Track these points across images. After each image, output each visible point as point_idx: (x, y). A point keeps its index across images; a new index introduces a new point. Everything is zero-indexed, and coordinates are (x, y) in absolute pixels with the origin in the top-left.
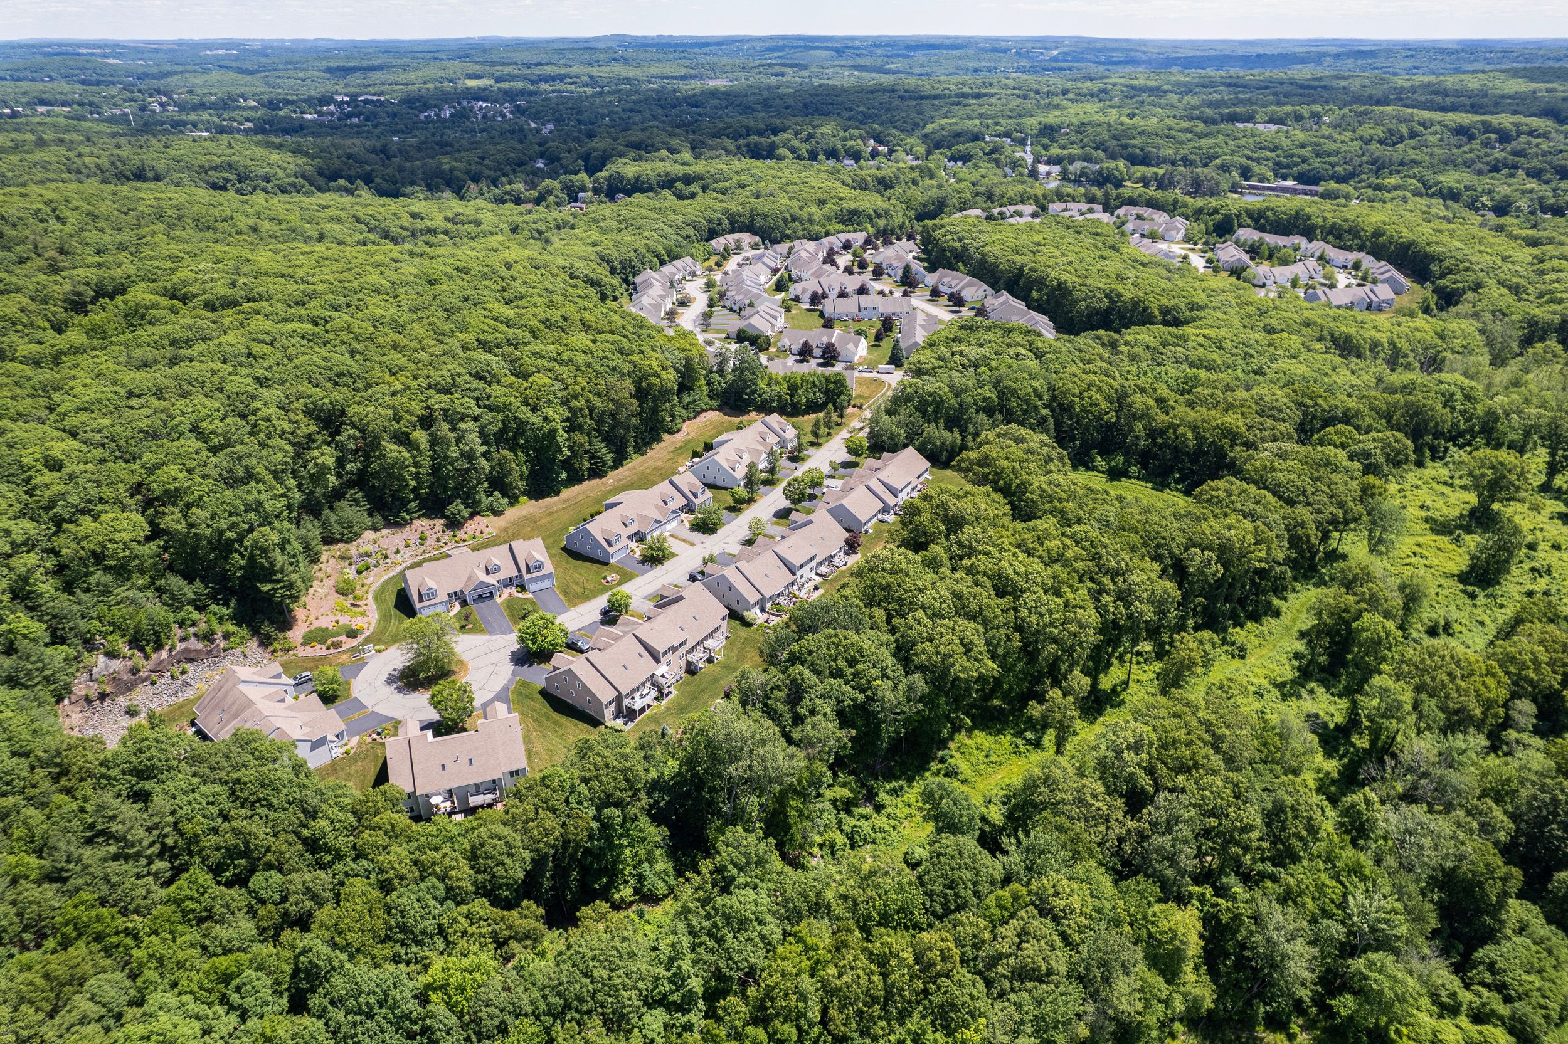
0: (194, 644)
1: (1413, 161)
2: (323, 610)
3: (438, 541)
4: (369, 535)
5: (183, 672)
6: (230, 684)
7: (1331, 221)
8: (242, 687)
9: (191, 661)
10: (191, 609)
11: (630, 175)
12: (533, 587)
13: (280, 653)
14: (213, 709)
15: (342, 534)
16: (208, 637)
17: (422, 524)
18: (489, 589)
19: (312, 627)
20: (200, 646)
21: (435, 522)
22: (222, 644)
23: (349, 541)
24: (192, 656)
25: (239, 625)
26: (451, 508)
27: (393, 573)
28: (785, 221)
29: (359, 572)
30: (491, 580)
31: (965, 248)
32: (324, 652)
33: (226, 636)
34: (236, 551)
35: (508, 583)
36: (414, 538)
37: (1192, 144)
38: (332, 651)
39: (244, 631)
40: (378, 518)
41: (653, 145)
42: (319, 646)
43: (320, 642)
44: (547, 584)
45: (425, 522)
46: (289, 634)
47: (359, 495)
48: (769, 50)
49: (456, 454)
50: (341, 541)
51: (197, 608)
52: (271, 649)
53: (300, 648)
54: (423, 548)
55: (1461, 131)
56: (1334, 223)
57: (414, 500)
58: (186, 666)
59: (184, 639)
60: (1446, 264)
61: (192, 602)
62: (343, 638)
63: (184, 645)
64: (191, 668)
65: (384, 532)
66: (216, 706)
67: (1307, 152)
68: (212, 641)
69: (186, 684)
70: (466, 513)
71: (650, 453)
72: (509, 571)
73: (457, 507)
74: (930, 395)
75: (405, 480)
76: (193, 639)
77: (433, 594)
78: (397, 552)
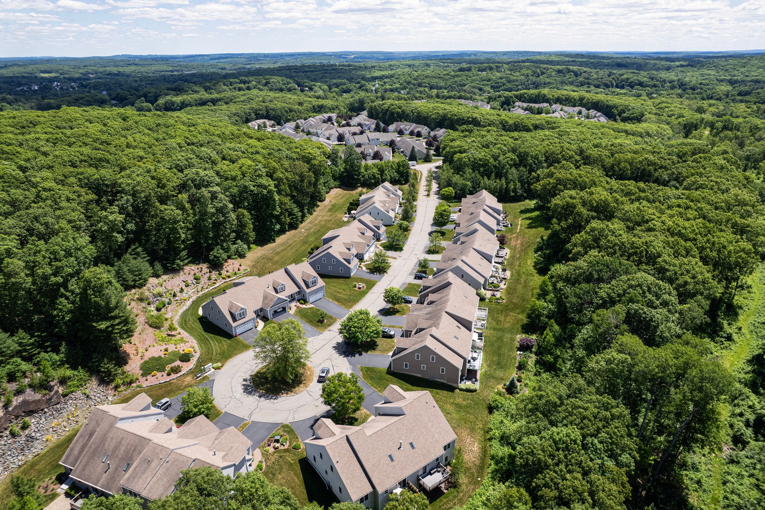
0: (31, 395)
1: (549, 83)
2: (148, 343)
3: (209, 279)
4: (153, 281)
5: (25, 427)
6: (104, 425)
7: (556, 96)
8: (120, 425)
9: (30, 413)
10: (19, 360)
11: (178, 101)
12: (312, 299)
13: (122, 388)
14: (92, 457)
15: (135, 281)
16: (44, 386)
17: (191, 269)
18: (282, 305)
19: (146, 358)
20: (38, 396)
21: (201, 266)
22: (61, 390)
23: (141, 286)
24: (32, 408)
25: (74, 367)
26: (214, 253)
27: (185, 308)
28: (287, 112)
29: (158, 310)
30: (282, 296)
31: (403, 112)
32: (168, 379)
33: (63, 381)
34: (62, 296)
35: (292, 298)
36: (190, 279)
37: (452, 80)
38: (173, 376)
39: (81, 373)
40: (158, 266)
41: (183, 89)
42: (159, 374)
43: (159, 370)
44: (319, 295)
45: (194, 268)
46: (127, 368)
47: (140, 249)
48: (212, 59)
49: (213, 210)
50: (134, 287)
51: (24, 359)
52: (113, 385)
53: (142, 379)
54: (200, 286)
55: (559, 71)
56: (559, 97)
57: (184, 249)
58: (27, 419)
59: (19, 392)
60: (619, 109)
61: (18, 354)
62: (178, 363)
63: (20, 399)
64: (32, 421)
65: (165, 277)
66: (95, 453)
67: (503, 80)
68: (50, 389)
69: (31, 439)
70: (224, 256)
71: (315, 213)
72: (292, 289)
73: (217, 252)
74: (480, 160)
75: (178, 233)
76: (28, 391)
77: (243, 314)
78: (182, 291)
